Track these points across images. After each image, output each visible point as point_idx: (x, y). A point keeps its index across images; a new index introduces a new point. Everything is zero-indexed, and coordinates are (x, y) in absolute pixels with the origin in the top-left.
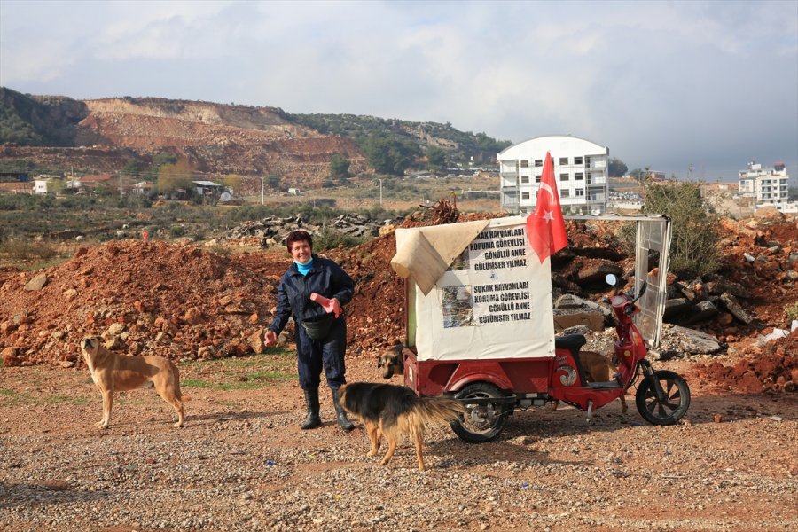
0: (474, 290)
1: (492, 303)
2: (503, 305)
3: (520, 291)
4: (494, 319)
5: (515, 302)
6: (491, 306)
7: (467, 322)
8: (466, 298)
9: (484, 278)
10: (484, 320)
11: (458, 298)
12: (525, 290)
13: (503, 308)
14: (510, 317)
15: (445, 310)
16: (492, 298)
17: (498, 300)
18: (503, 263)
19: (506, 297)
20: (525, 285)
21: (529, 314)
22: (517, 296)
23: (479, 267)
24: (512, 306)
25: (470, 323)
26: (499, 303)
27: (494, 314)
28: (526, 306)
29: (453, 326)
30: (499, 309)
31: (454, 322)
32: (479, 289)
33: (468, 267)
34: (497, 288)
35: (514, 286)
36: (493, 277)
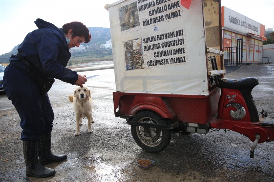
0: (143, 42)
1: (156, 51)
2: (164, 51)
3: (176, 38)
4: (158, 63)
5: (173, 48)
6: (155, 53)
7: (139, 66)
8: (139, 48)
9: (150, 31)
10: (151, 64)
11: (134, 48)
12: (180, 37)
13: (164, 54)
14: (169, 61)
15: (126, 58)
16: (156, 46)
17: (159, 47)
18: (162, 17)
19: (166, 44)
20: (180, 33)
21: (185, 57)
22: (174, 43)
23: (146, 23)
24: (171, 51)
25: (141, 67)
26: (161, 50)
27: (158, 59)
28: (182, 51)
29: (132, 69)
30: (161, 55)
31: (132, 66)
32: (147, 40)
33: (139, 25)
34: (159, 38)
35: (172, 35)
36: (155, 29)
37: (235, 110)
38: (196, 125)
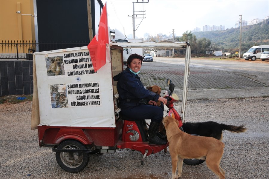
0: (67, 87)
1: (78, 95)
2: (84, 96)
3: (94, 88)
4: (80, 104)
5: (91, 94)
6: (77, 97)
7: (64, 105)
8: (64, 91)
9: (73, 80)
10: (74, 104)
11: (59, 91)
12: (97, 88)
13: (84, 98)
14: (88, 103)
15: (52, 98)
16: (78, 92)
17: (81, 93)
18: (83, 71)
19: (86, 91)
20: (96, 85)
21: (99, 102)
22: (92, 91)
23: (70, 74)
24: (90, 96)
25: (65, 106)
26: (82, 95)
27: (79, 101)
28: (98, 97)
29: (57, 107)
30: (82, 98)
31: (57, 105)
32: (71, 86)
33: (64, 74)
34: (81, 86)
35: (90, 85)
36: (78, 79)
37: (133, 135)
38: (107, 148)
